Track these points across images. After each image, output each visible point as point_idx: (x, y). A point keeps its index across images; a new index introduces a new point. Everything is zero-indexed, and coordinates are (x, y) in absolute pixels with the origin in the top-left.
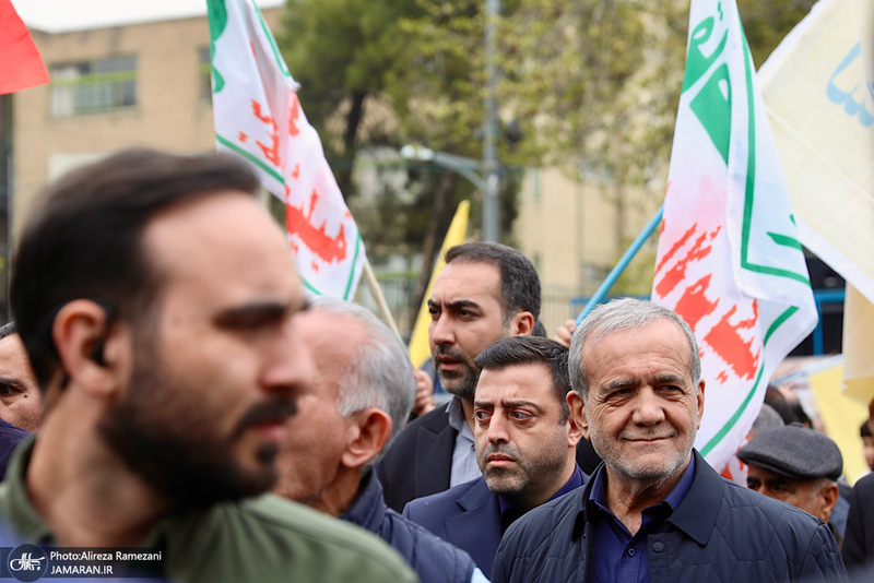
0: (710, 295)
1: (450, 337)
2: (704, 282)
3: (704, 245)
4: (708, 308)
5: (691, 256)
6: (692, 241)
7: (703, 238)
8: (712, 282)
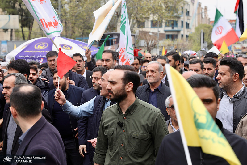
0: (125, 58)
1: (106, 64)
2: (124, 56)
3: (123, 50)
4: (125, 60)
5: (122, 52)
6: (122, 50)
7: (123, 49)
8: (125, 56)
